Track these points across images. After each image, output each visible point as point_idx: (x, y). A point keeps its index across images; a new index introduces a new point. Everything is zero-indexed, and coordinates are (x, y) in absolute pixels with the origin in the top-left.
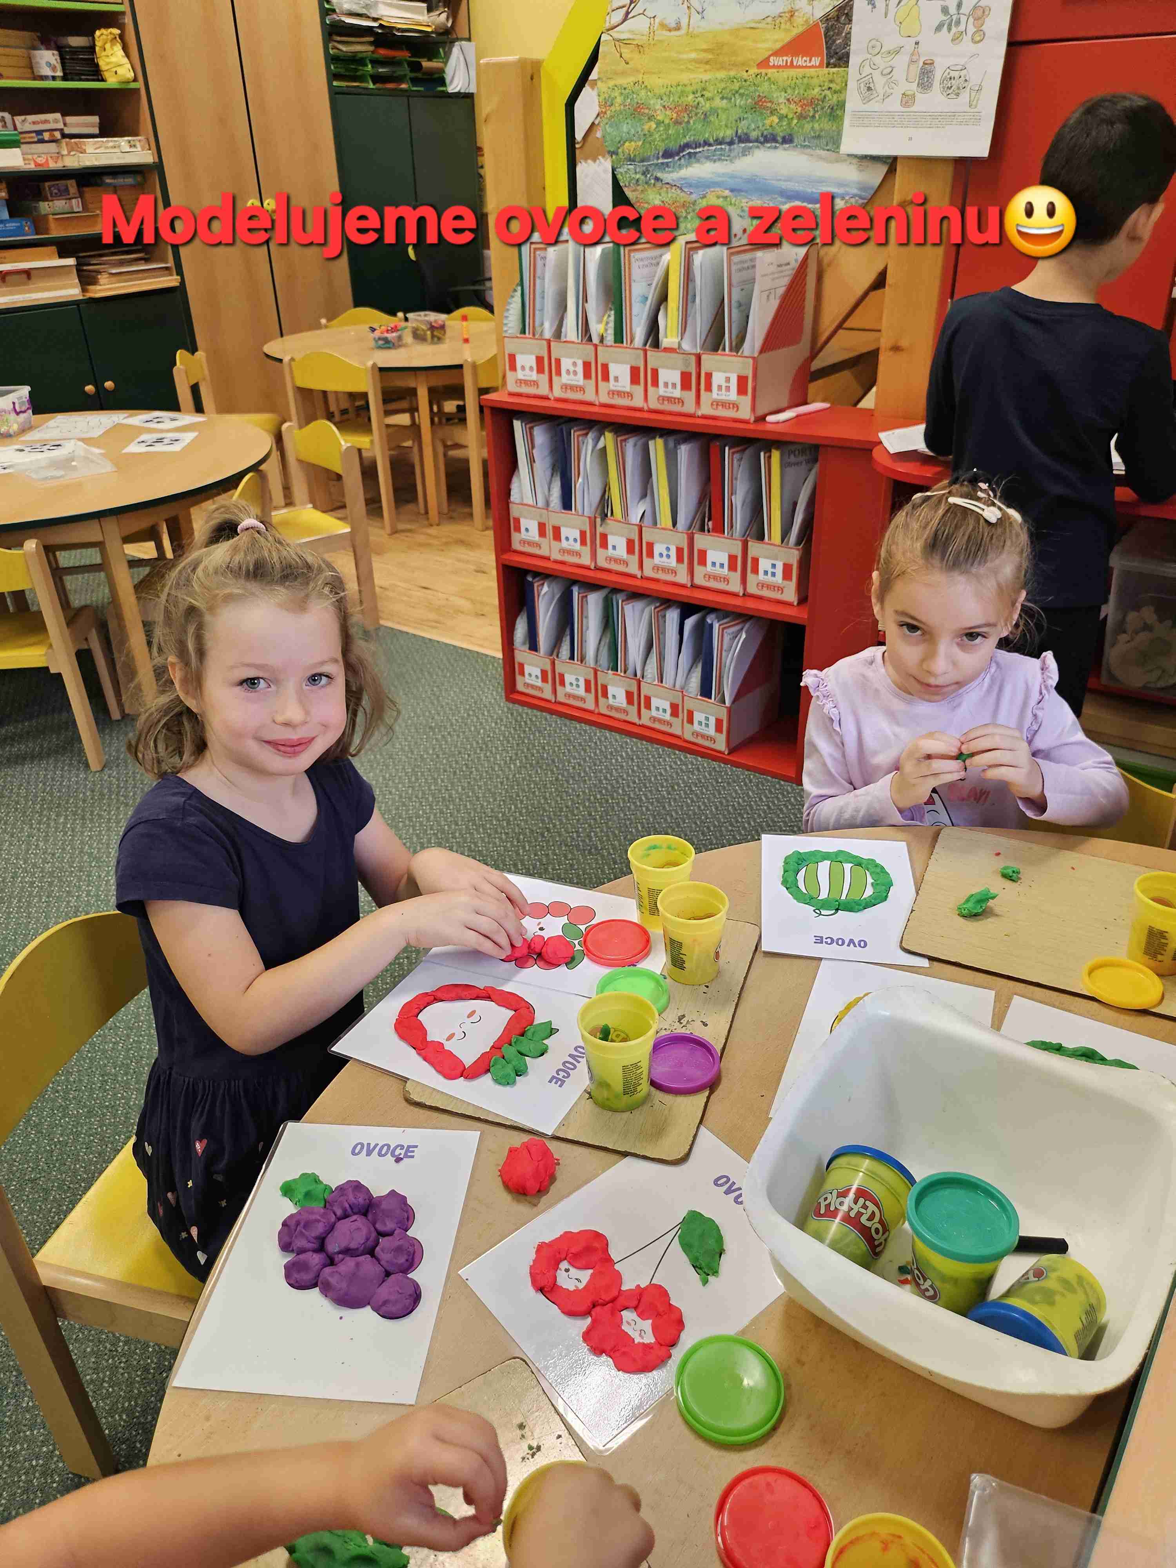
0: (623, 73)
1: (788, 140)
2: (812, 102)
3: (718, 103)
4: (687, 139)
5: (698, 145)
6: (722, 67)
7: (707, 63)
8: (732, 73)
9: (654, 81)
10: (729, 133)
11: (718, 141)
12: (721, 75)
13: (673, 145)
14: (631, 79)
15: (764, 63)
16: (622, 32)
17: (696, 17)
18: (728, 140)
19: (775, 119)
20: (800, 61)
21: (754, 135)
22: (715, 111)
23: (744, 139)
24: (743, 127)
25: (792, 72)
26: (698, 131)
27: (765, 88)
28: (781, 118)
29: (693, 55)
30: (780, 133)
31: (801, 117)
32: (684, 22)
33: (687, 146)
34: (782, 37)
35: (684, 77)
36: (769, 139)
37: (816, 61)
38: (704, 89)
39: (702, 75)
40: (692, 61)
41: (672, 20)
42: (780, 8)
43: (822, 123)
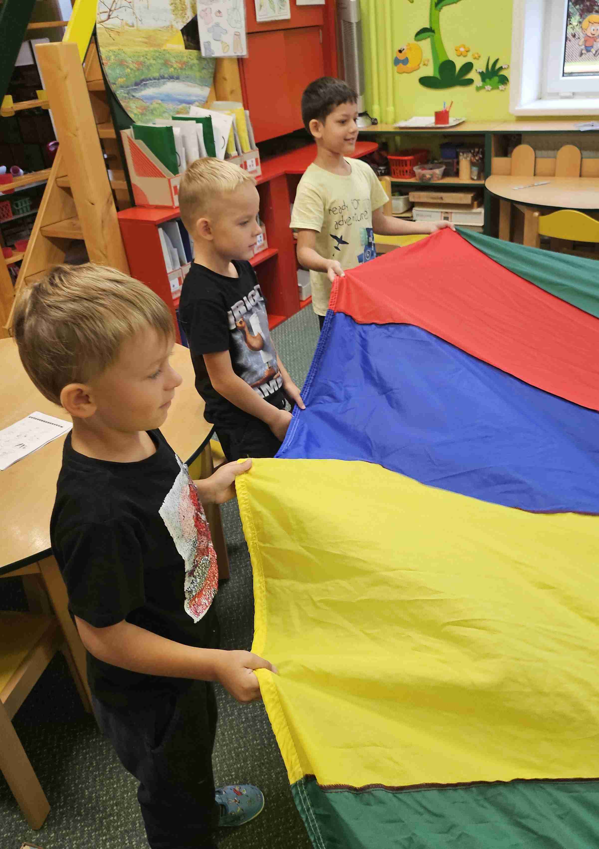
0: (112, 45)
1: (178, 78)
2: (184, 63)
3: (152, 62)
4: (143, 77)
5: (147, 80)
6: (151, 45)
7: (146, 43)
8: (156, 49)
9: (126, 49)
10: (156, 75)
11: (155, 79)
12: (152, 49)
13: (138, 80)
14: (117, 48)
16: (109, 24)
18: (157, 78)
19: (172, 69)
21: (166, 76)
22: (151, 65)
23: (163, 77)
24: (162, 72)
26: (146, 74)
28: (175, 69)
29: (140, 39)
30: (175, 76)
31: (181, 69)
32: (136, 24)
33: (143, 80)
35: (138, 49)
36: (171, 78)
38: (146, 55)
39: (144, 49)
40: (140, 41)
41: (130, 22)
42: (167, 24)
43: (189, 72)
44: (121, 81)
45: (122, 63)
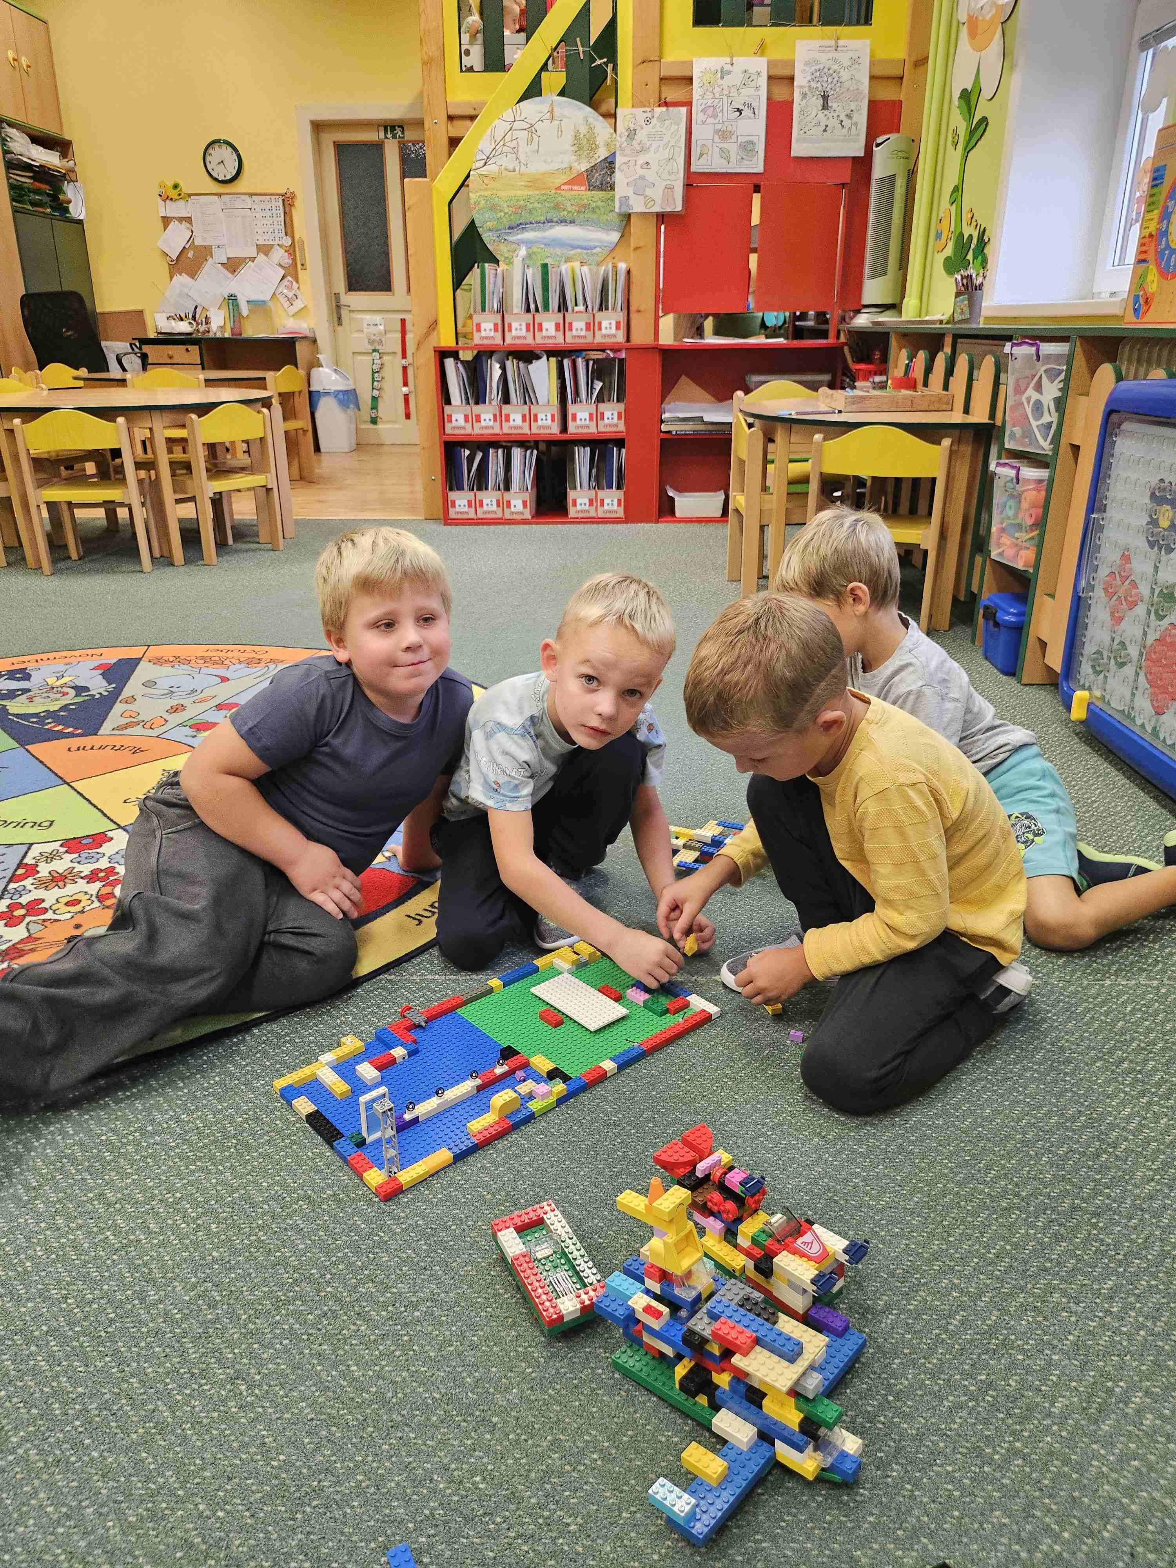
0: (486, 190)
1: (572, 222)
2: (584, 206)
3: (536, 205)
4: (521, 221)
6: (538, 189)
7: (530, 187)
8: (543, 192)
9: (502, 194)
10: (543, 219)
11: (537, 222)
12: (537, 192)
13: (514, 224)
14: (490, 193)
15: (559, 188)
16: (484, 171)
17: (523, 167)
18: (542, 222)
19: (566, 213)
20: (575, 188)
21: (555, 219)
22: (534, 209)
23: (552, 221)
24: (549, 216)
25: (573, 193)
26: (526, 217)
27: (560, 199)
28: (569, 212)
29: (523, 183)
30: (569, 220)
31: (578, 212)
32: (517, 169)
33: (521, 224)
34: (565, 178)
35: (519, 193)
36: (563, 221)
37: (583, 188)
38: (529, 199)
39: (526, 193)
40: (522, 186)
41: (511, 167)
42: (565, 165)
43: (589, 215)
44: (490, 224)
45: (494, 208)
